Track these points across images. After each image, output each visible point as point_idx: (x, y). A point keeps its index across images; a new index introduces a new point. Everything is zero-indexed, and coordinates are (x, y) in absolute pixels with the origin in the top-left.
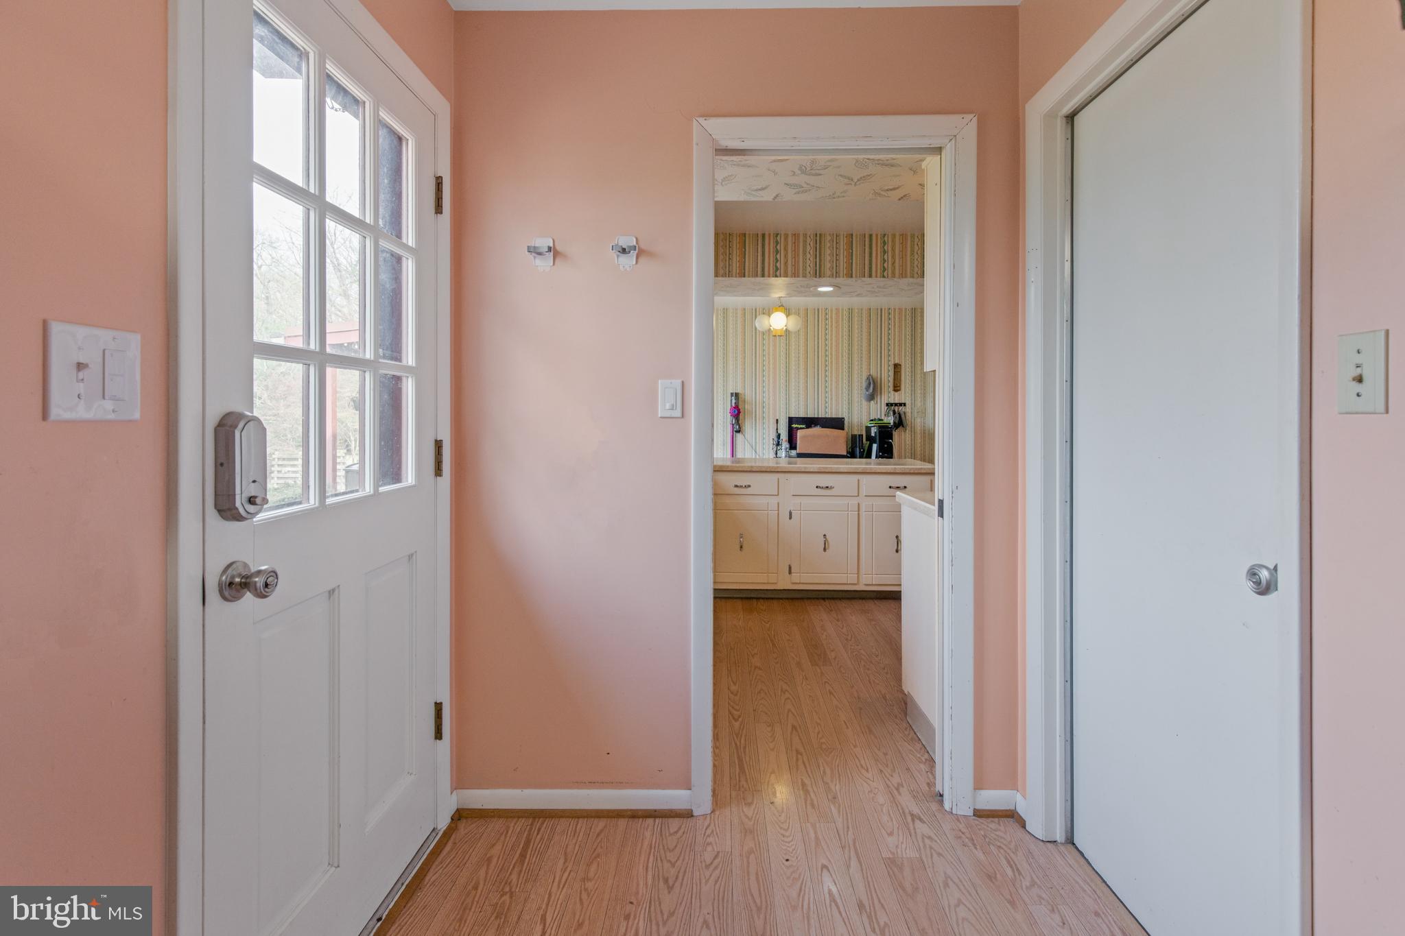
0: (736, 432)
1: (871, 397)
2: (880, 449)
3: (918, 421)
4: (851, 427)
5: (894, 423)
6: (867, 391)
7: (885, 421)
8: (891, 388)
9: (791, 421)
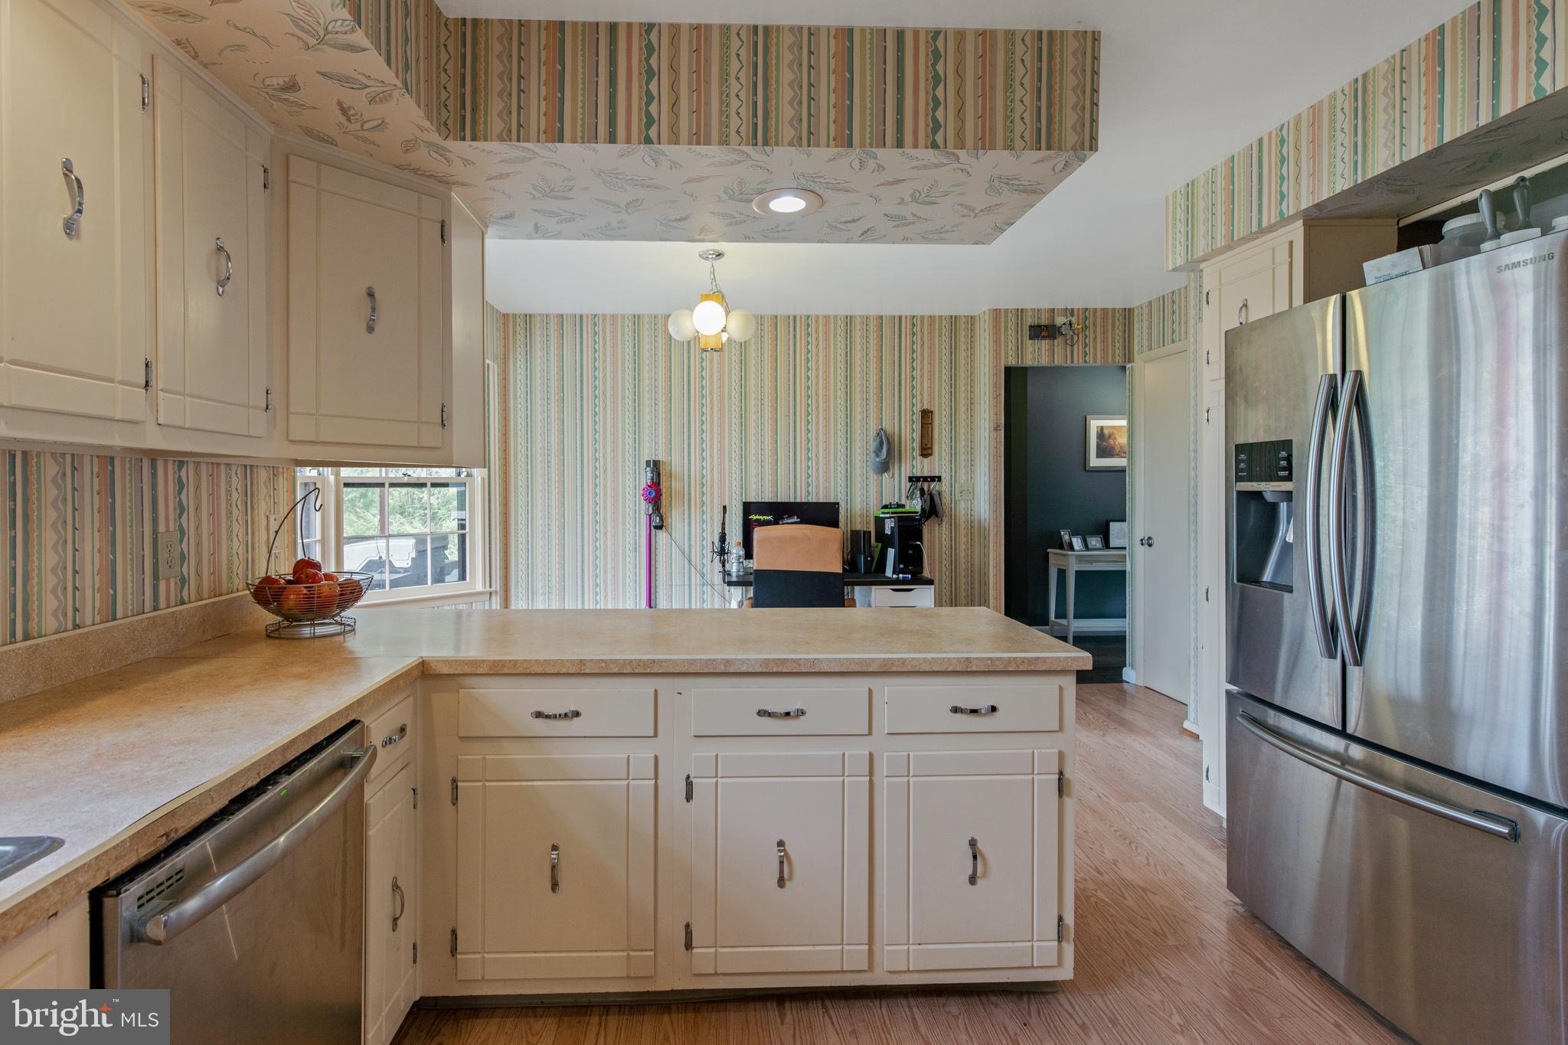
0: (656, 527)
1: (884, 467)
2: (901, 558)
3: (962, 505)
4: (850, 518)
5: (923, 509)
6: (877, 456)
7: (907, 508)
8: (917, 453)
9: (748, 508)
